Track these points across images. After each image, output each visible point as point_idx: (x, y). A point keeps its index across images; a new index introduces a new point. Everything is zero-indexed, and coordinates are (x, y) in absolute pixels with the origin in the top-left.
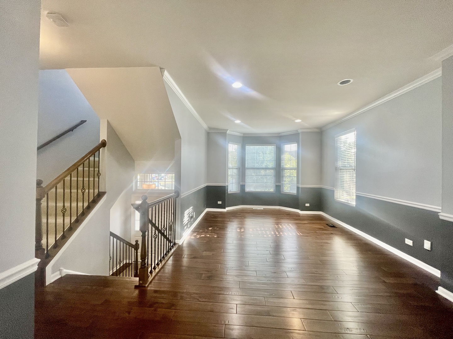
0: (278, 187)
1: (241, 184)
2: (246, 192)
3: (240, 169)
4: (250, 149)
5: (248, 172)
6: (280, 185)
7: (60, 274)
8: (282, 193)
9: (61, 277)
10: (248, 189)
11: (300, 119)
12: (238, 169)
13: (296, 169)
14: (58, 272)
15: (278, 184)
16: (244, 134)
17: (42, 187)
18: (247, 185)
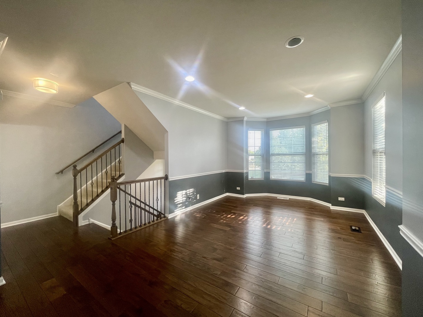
0: (309, 176)
1: (265, 171)
2: (271, 179)
3: (263, 155)
4: (275, 134)
5: (273, 159)
6: (311, 173)
7: (89, 222)
8: (314, 182)
9: (89, 224)
10: (273, 177)
11: (312, 94)
12: (262, 156)
13: (327, 154)
14: (88, 220)
15: (308, 172)
16: (267, 118)
17: (77, 169)
18: (272, 172)
